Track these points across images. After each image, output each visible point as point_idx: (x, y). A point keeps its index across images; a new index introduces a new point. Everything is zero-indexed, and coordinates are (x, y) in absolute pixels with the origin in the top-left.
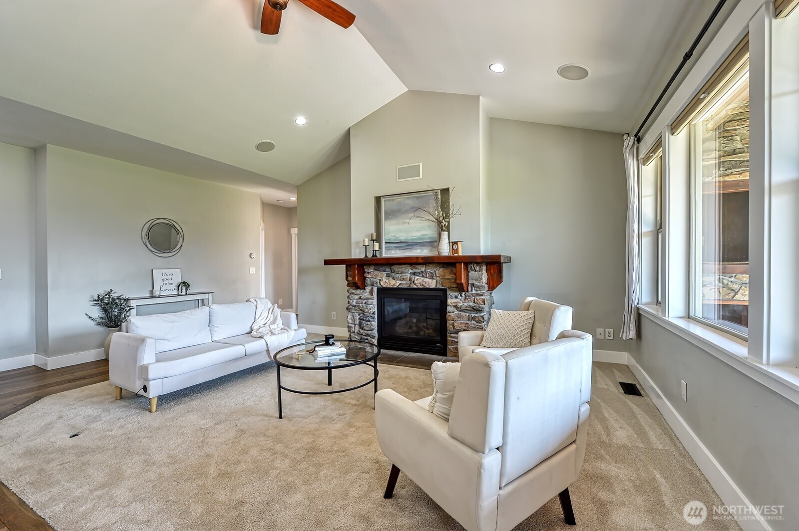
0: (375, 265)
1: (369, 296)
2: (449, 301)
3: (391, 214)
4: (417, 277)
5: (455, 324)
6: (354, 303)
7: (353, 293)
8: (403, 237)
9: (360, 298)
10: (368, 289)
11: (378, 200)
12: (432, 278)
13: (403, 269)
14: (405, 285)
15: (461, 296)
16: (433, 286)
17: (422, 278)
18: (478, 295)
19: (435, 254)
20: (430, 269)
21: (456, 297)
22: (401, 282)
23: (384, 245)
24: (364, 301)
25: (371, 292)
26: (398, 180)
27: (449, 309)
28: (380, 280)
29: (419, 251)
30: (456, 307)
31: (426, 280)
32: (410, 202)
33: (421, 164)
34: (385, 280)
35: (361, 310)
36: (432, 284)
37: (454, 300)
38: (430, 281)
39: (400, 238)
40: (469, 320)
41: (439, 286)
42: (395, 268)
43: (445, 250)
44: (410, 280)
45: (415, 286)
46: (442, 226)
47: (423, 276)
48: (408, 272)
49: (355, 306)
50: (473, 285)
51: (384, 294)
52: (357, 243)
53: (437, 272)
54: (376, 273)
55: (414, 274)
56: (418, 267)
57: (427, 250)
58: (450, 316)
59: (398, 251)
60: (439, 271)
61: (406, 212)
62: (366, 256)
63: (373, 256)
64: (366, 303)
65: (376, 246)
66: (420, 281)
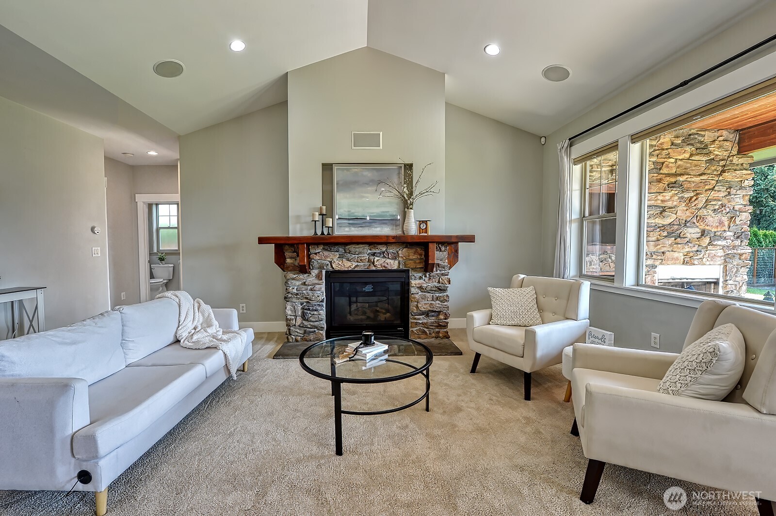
0: (324, 244)
1: (317, 281)
2: (414, 282)
3: (348, 186)
4: (377, 258)
5: (419, 305)
6: (295, 291)
7: (293, 279)
8: (358, 212)
9: (304, 284)
10: (315, 272)
11: (327, 168)
12: (394, 258)
13: (361, 250)
14: (362, 267)
15: (425, 276)
16: (395, 267)
17: (384, 260)
18: (443, 275)
20: (392, 250)
21: (421, 278)
22: (357, 264)
23: (336, 222)
24: (309, 287)
25: (319, 277)
26: (353, 148)
27: (413, 290)
28: (331, 262)
29: (378, 229)
30: (421, 288)
31: (388, 261)
32: (368, 174)
33: (381, 133)
34: (338, 262)
35: (306, 298)
36: (393, 265)
37: (418, 281)
38: (392, 261)
39: (356, 214)
40: (433, 300)
41: (402, 267)
42: (352, 248)
43: (413, 229)
44: (369, 261)
45: (374, 268)
46: (406, 205)
47: (384, 257)
48: (365, 252)
49: (297, 294)
50: (438, 265)
51: (333, 277)
52: (298, 217)
53: (400, 252)
54: (326, 253)
55: (374, 254)
56: (379, 246)
57: (388, 229)
58: (414, 298)
59: (353, 229)
60: (403, 252)
61: (363, 184)
62: (316, 233)
63: (323, 233)
64: (311, 290)
65: (329, 222)
66: (380, 263)
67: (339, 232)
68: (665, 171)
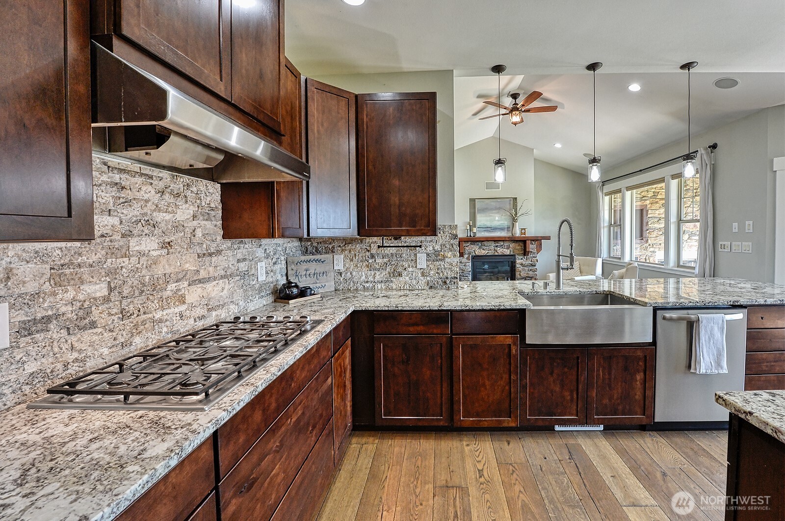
0: (471, 241)
1: (467, 261)
2: (518, 261)
3: (484, 210)
4: (498, 249)
5: (521, 274)
8: (488, 224)
9: (461, 262)
10: (466, 256)
11: (473, 201)
12: (508, 249)
13: (490, 244)
14: (491, 253)
15: (524, 258)
16: (508, 253)
17: (502, 249)
18: (534, 257)
19: (510, 235)
20: (506, 244)
21: (522, 259)
22: (488, 251)
23: (477, 229)
24: (463, 264)
25: (468, 258)
26: (485, 190)
27: (518, 266)
28: (474, 251)
29: (499, 233)
30: (522, 264)
31: (505, 250)
32: (493, 203)
34: (478, 251)
35: (462, 270)
36: (507, 252)
37: (520, 261)
38: (507, 250)
40: (528, 271)
41: (512, 253)
42: (485, 243)
43: (518, 233)
44: (494, 250)
45: (497, 254)
46: (514, 220)
47: (502, 248)
48: (493, 245)
50: (531, 252)
51: (475, 258)
53: (511, 245)
54: (472, 246)
55: (497, 246)
56: (500, 242)
57: (504, 233)
58: (518, 270)
59: (486, 233)
60: (512, 245)
61: (492, 209)
62: (468, 236)
63: (470, 236)
64: (464, 266)
65: (475, 230)
66: (500, 251)
67: (479, 235)
68: (659, 197)
